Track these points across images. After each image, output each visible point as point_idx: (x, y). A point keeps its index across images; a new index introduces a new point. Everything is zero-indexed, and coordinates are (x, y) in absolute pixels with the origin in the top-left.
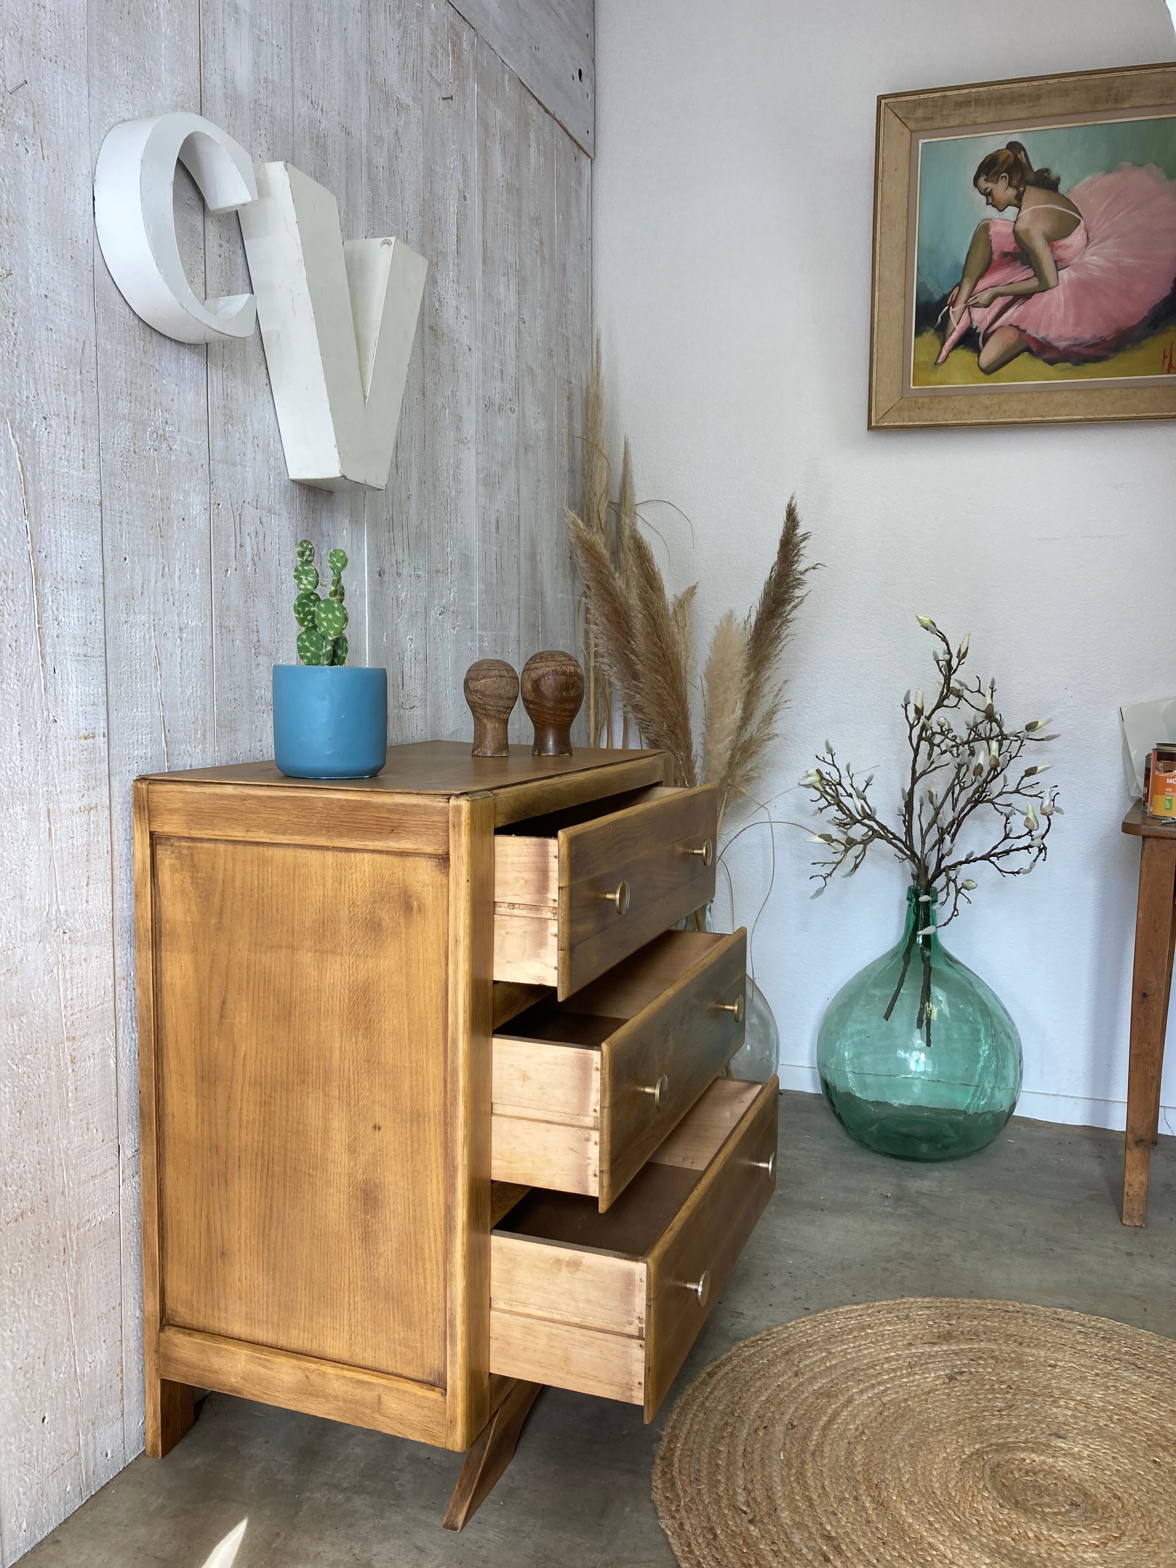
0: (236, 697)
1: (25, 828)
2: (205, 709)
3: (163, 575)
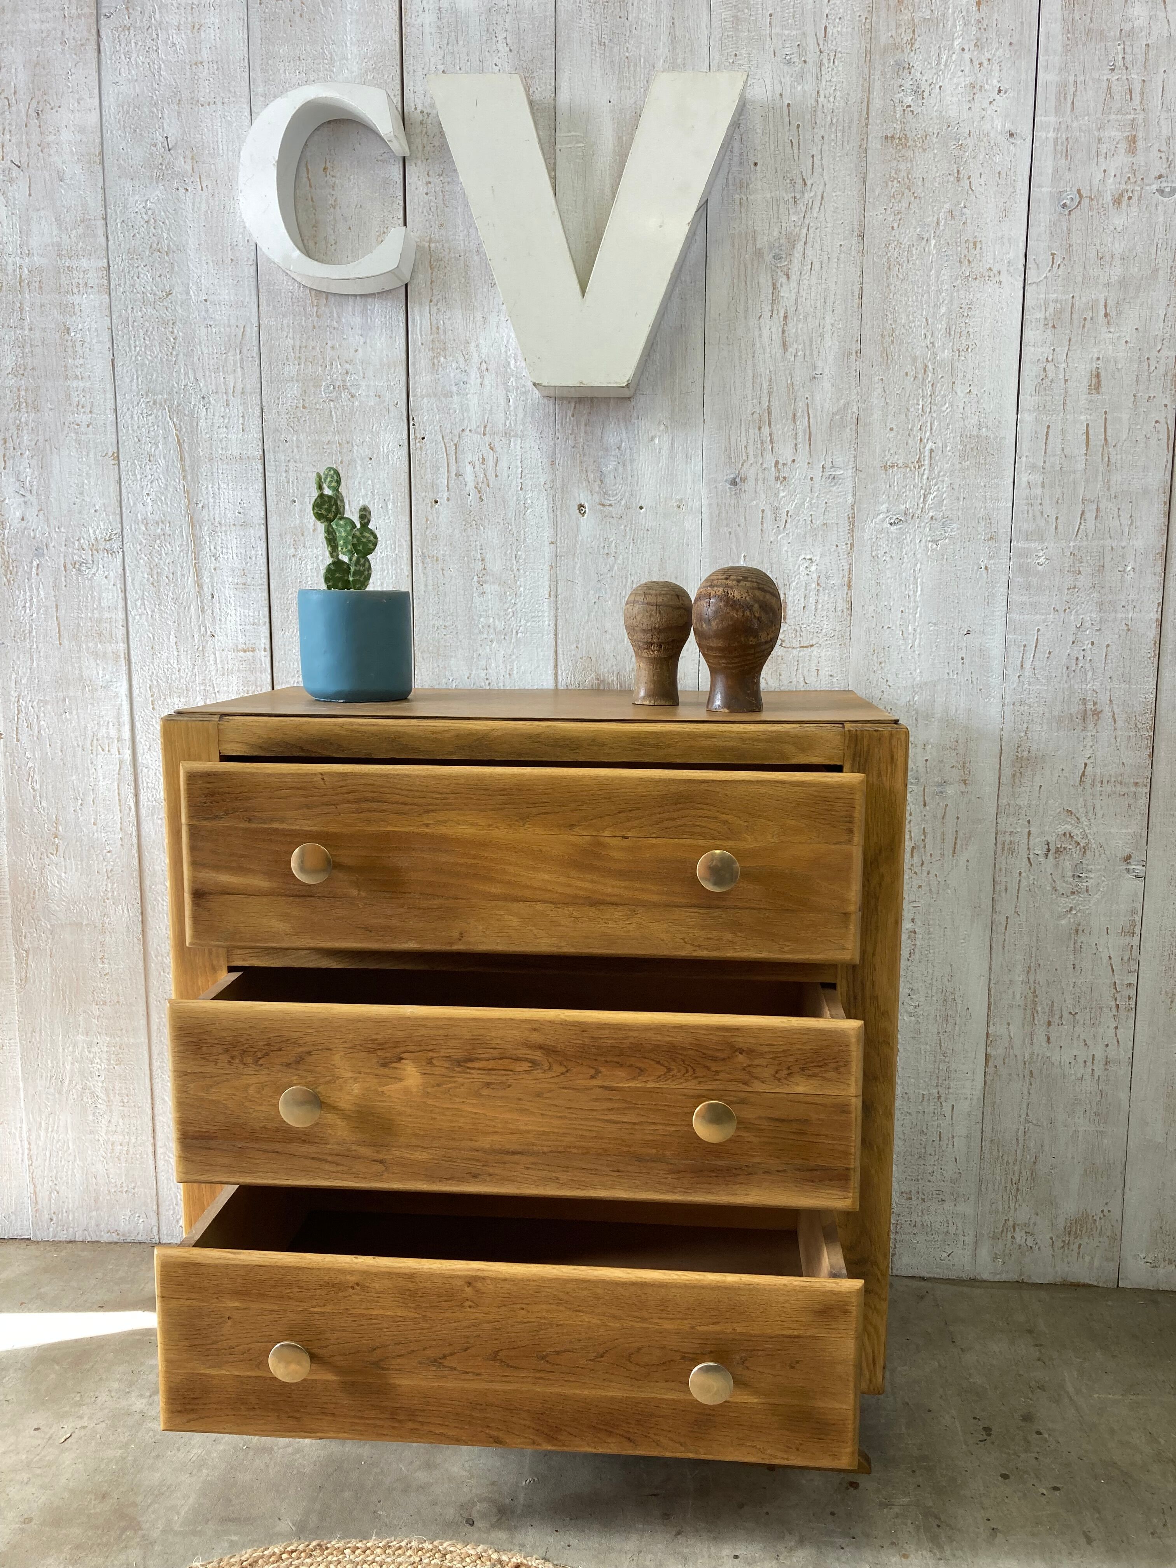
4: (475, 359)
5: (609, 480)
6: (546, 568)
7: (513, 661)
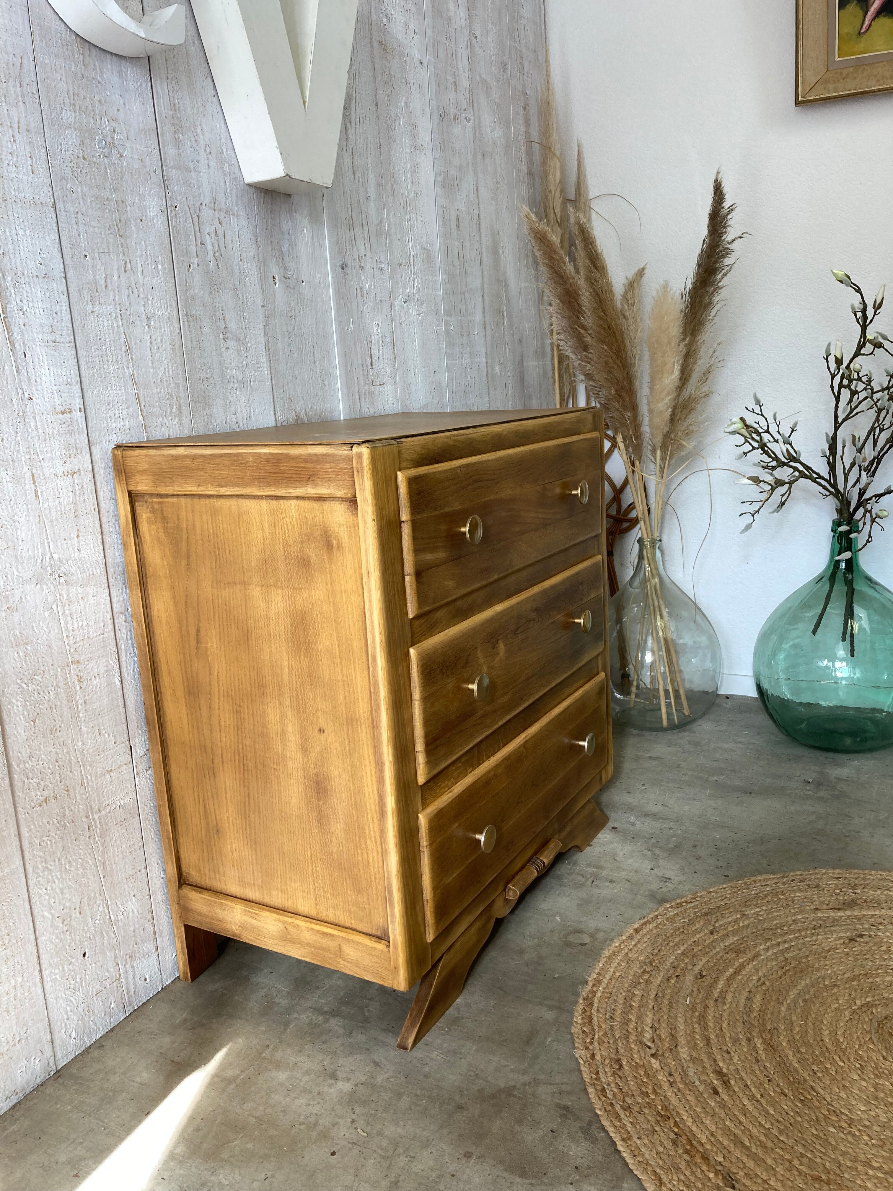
0: (208, 376)
1: (11, 490)
2: (178, 387)
3: (125, 271)
4: (202, 142)
5: (286, 259)
6: (261, 327)
7: (250, 406)
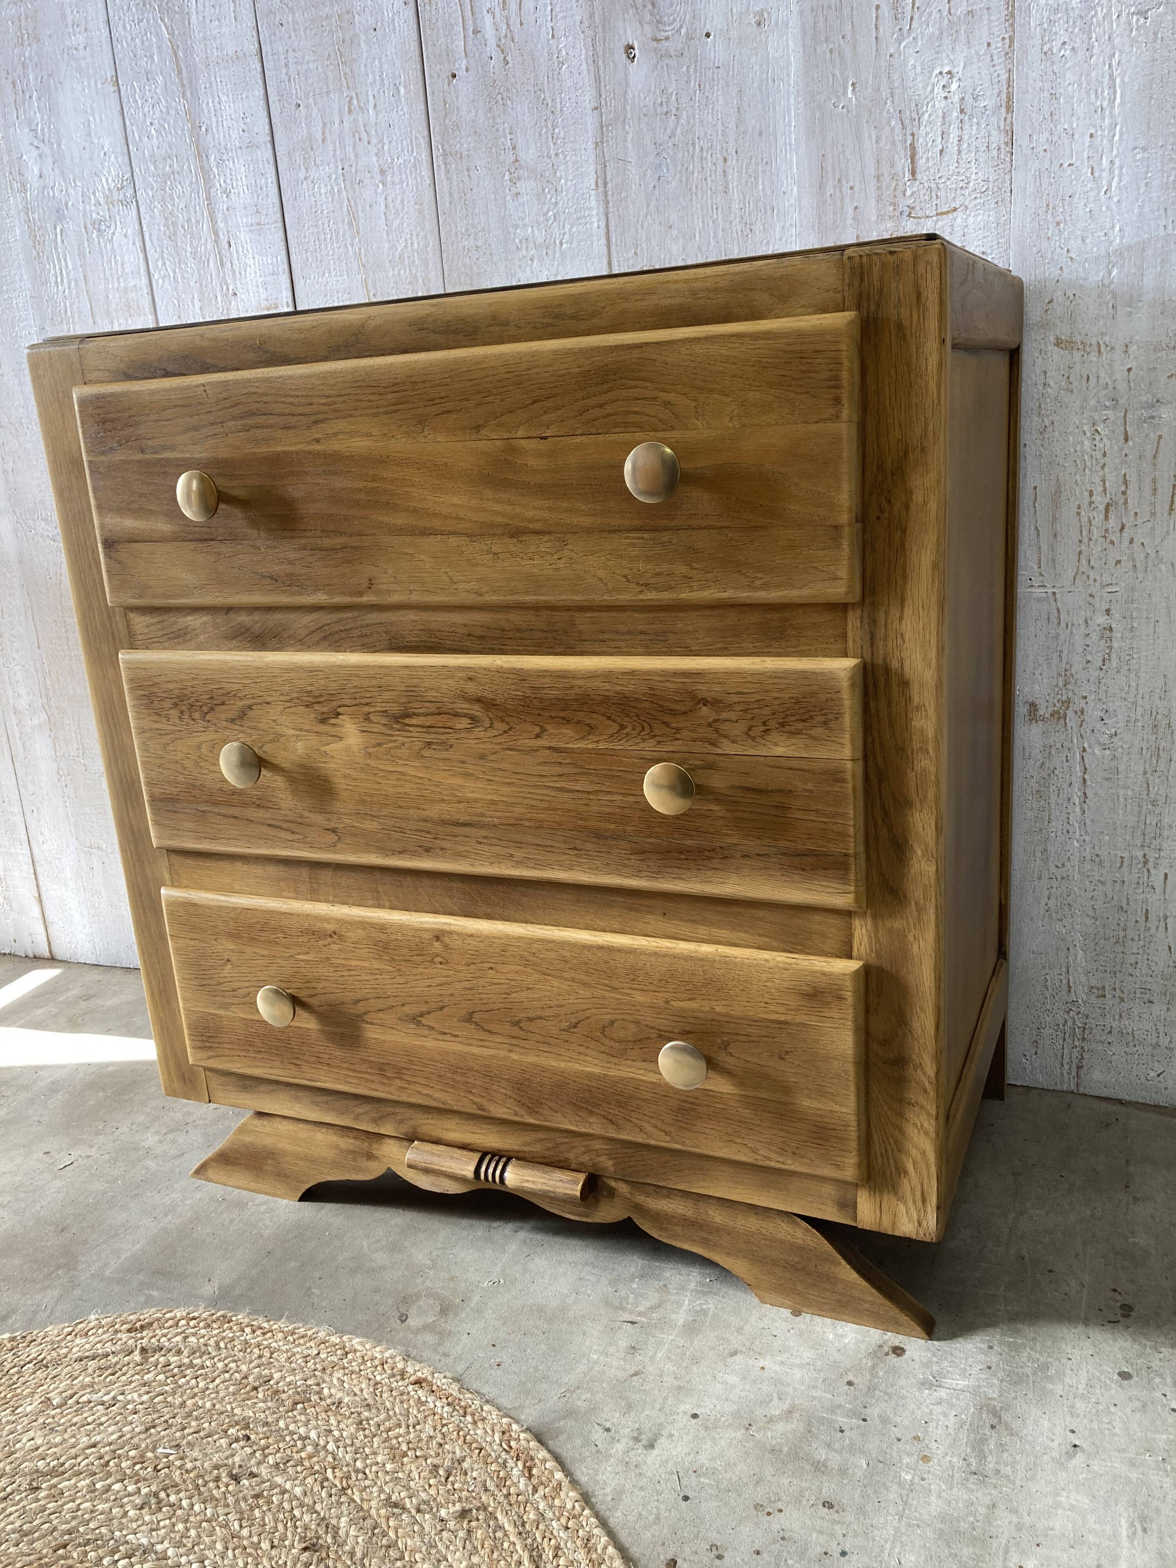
6: (591, 145)
